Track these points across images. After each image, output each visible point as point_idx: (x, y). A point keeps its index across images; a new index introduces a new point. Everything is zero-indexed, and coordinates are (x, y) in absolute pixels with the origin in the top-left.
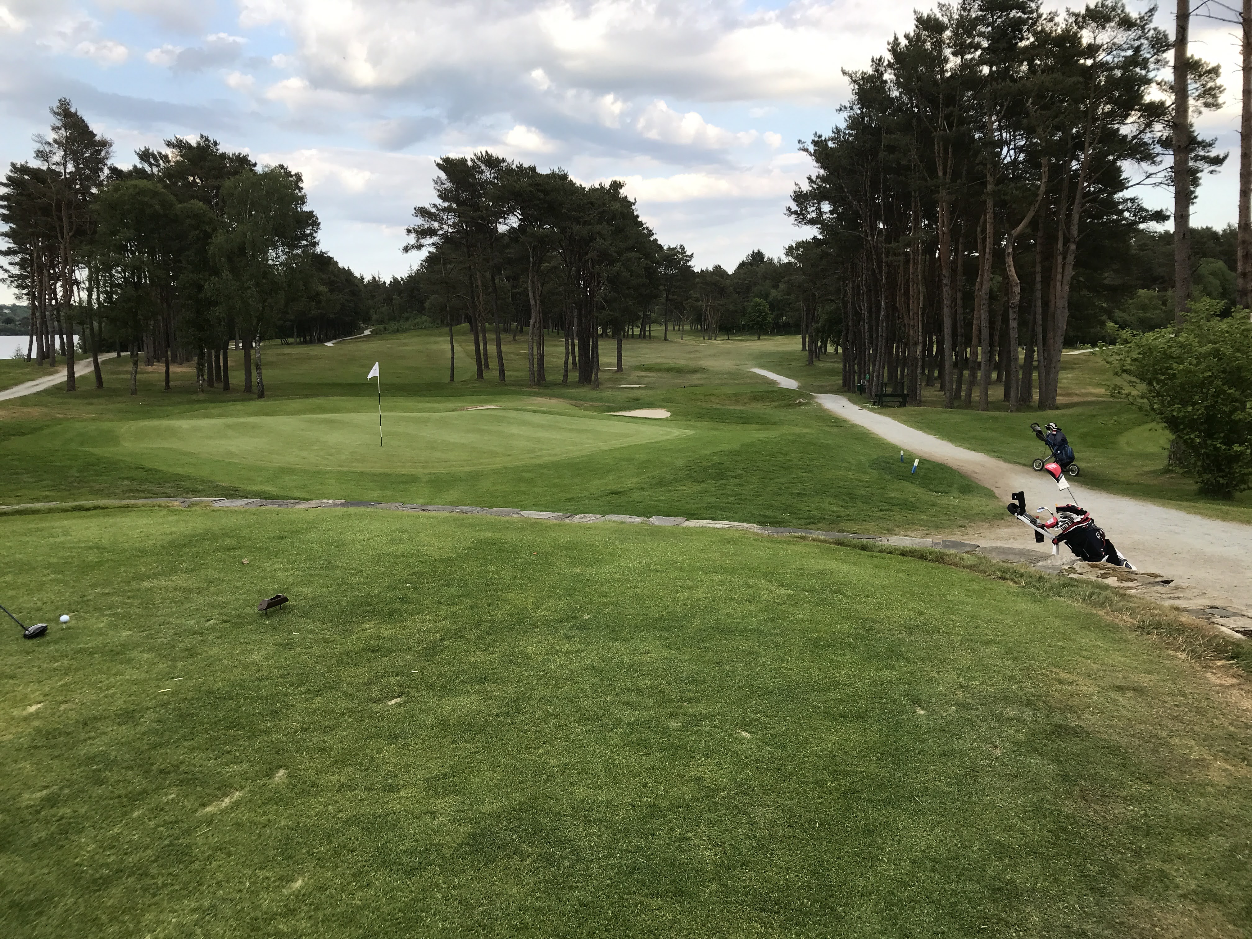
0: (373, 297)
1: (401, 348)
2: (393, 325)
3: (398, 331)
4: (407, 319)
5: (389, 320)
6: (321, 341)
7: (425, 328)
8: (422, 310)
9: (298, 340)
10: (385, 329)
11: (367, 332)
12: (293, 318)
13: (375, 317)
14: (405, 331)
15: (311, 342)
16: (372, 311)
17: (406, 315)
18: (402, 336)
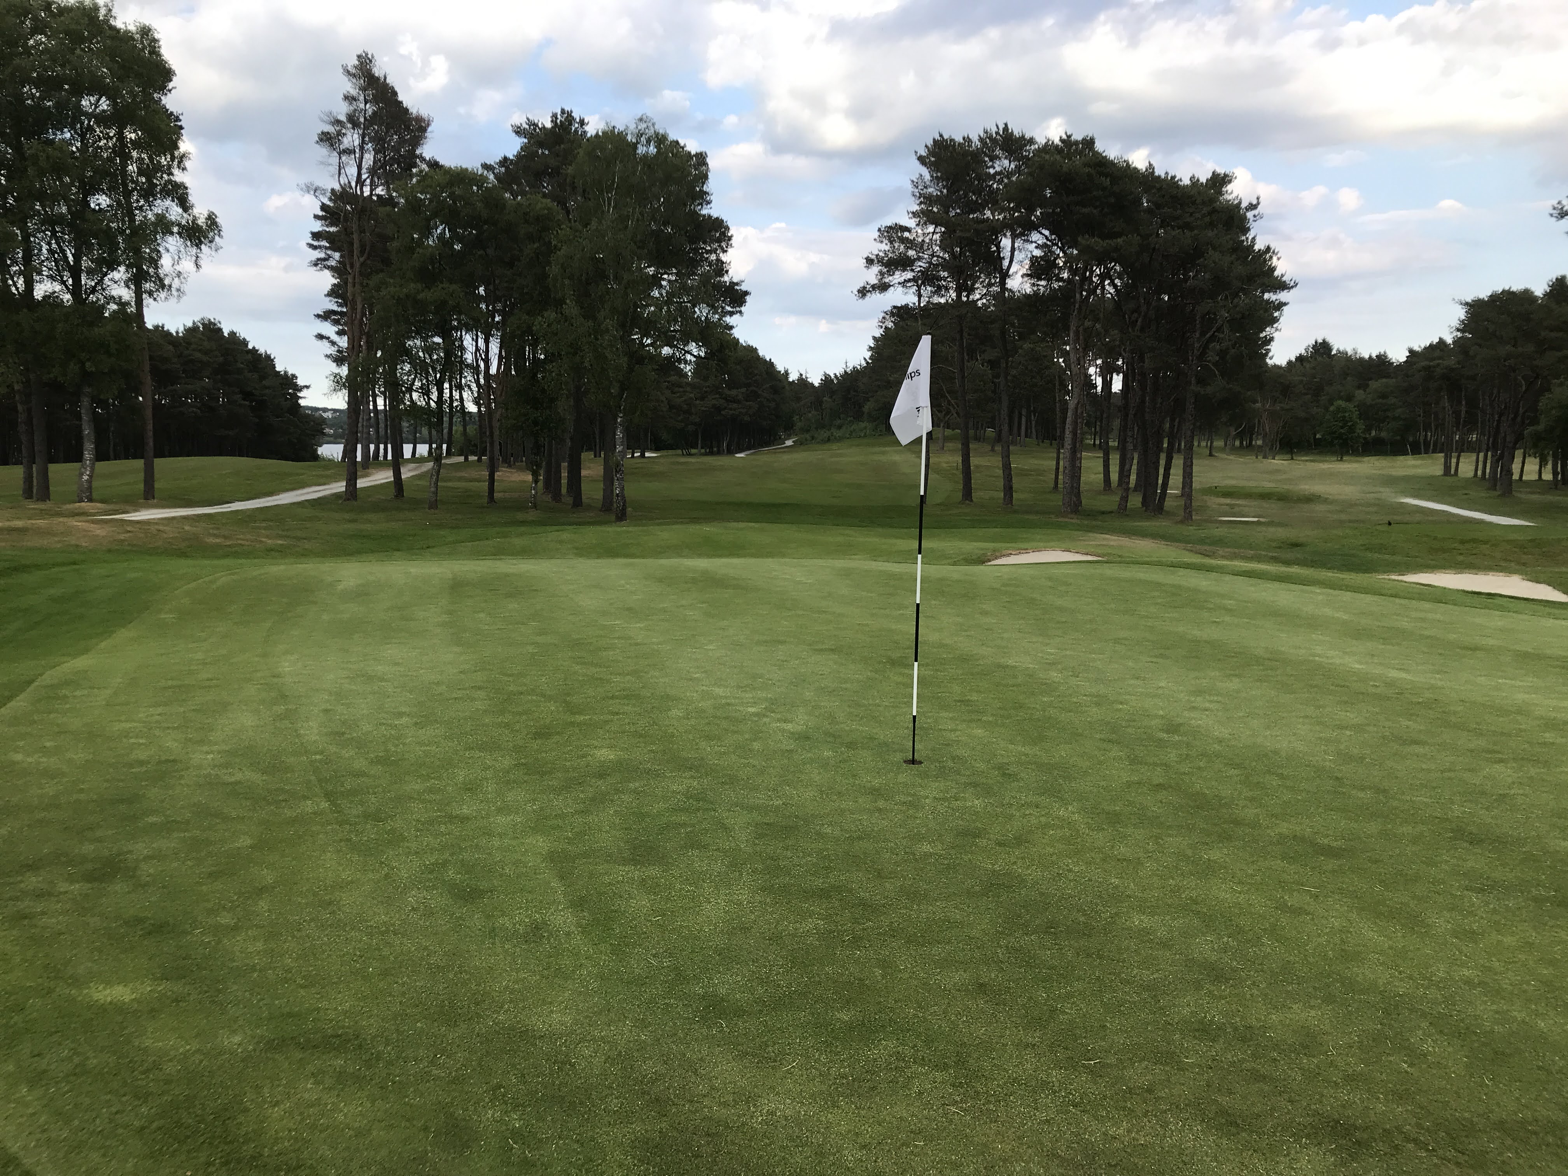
0: (798, 399)
1: (833, 459)
2: (823, 434)
3: (829, 440)
4: (840, 427)
5: (817, 429)
6: (731, 452)
7: (865, 436)
8: (858, 416)
9: (703, 451)
10: (813, 438)
11: (789, 443)
12: (697, 420)
13: (799, 425)
14: (839, 439)
15: (719, 453)
16: (796, 418)
17: (838, 422)
18: (834, 446)
